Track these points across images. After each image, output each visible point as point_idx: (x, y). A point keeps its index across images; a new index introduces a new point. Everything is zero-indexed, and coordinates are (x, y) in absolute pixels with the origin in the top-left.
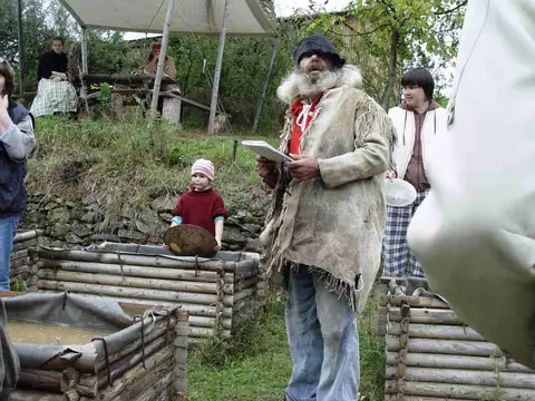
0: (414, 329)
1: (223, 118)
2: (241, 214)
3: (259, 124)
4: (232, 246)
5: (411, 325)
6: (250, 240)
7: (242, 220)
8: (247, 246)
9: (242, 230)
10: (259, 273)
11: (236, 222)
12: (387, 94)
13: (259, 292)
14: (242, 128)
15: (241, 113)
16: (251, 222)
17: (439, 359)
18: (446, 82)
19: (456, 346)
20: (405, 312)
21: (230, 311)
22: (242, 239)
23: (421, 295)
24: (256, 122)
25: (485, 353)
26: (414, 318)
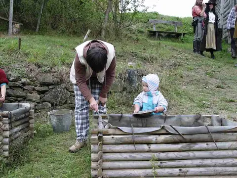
0: (106, 148)
1: (18, 25)
2: (23, 80)
3: (39, 29)
4: (19, 99)
5: (104, 146)
6: (29, 94)
7: (24, 84)
8: (27, 98)
9: (24, 90)
10: (30, 115)
11: (20, 85)
12: (108, 10)
13: (31, 125)
14: (30, 31)
15: (29, 23)
16: (29, 84)
17: (121, 164)
18: (140, 3)
19: (130, 156)
20: (100, 138)
21: (7, 140)
22: (24, 94)
23: (110, 128)
24: (38, 27)
25: (147, 159)
26: (105, 142)
